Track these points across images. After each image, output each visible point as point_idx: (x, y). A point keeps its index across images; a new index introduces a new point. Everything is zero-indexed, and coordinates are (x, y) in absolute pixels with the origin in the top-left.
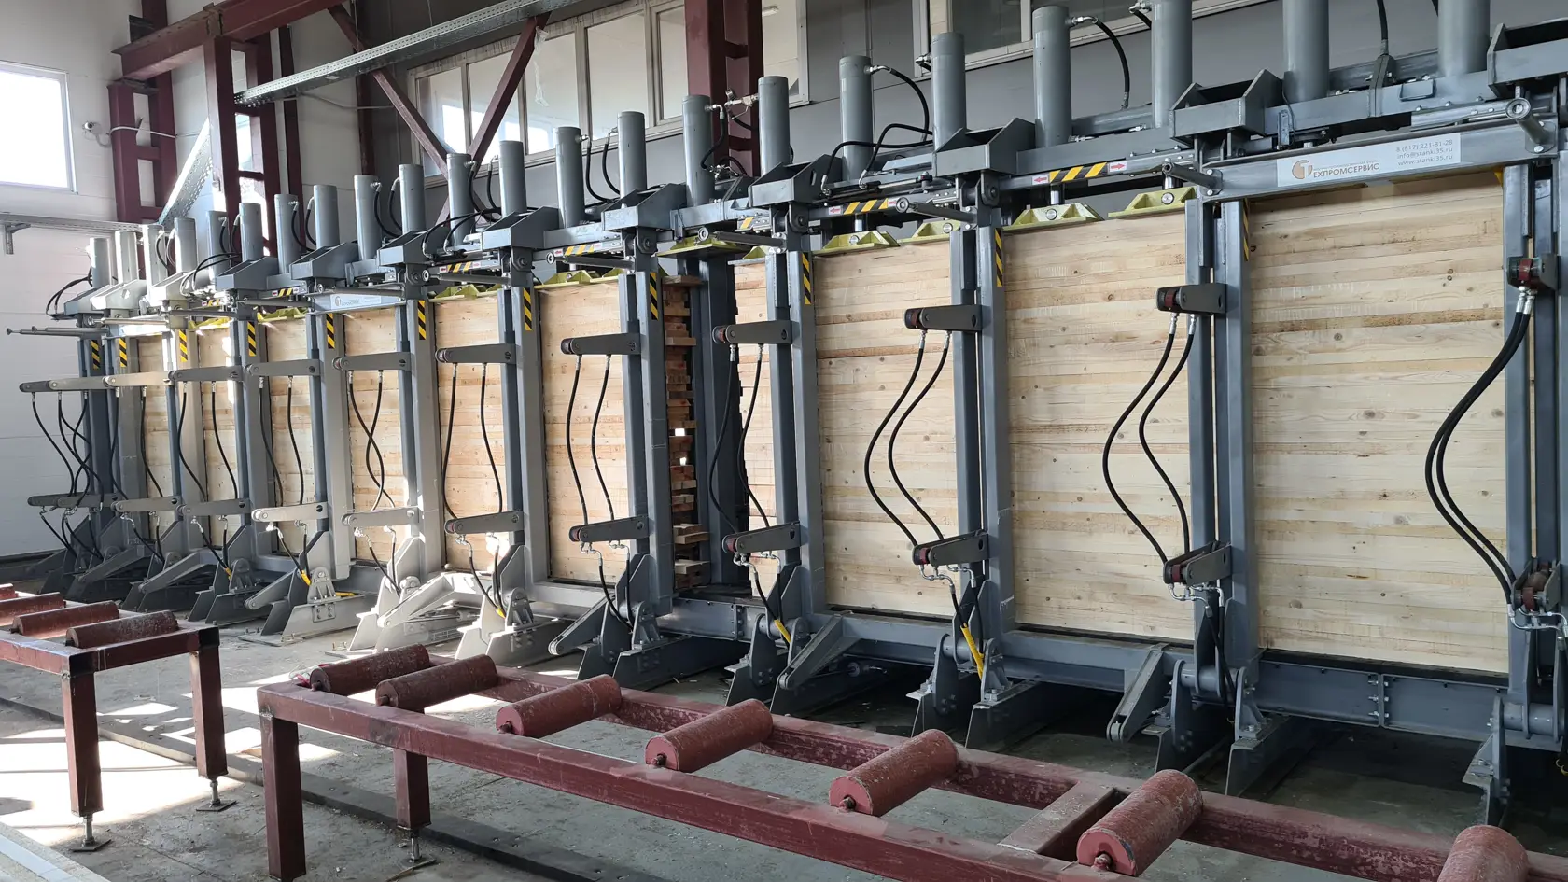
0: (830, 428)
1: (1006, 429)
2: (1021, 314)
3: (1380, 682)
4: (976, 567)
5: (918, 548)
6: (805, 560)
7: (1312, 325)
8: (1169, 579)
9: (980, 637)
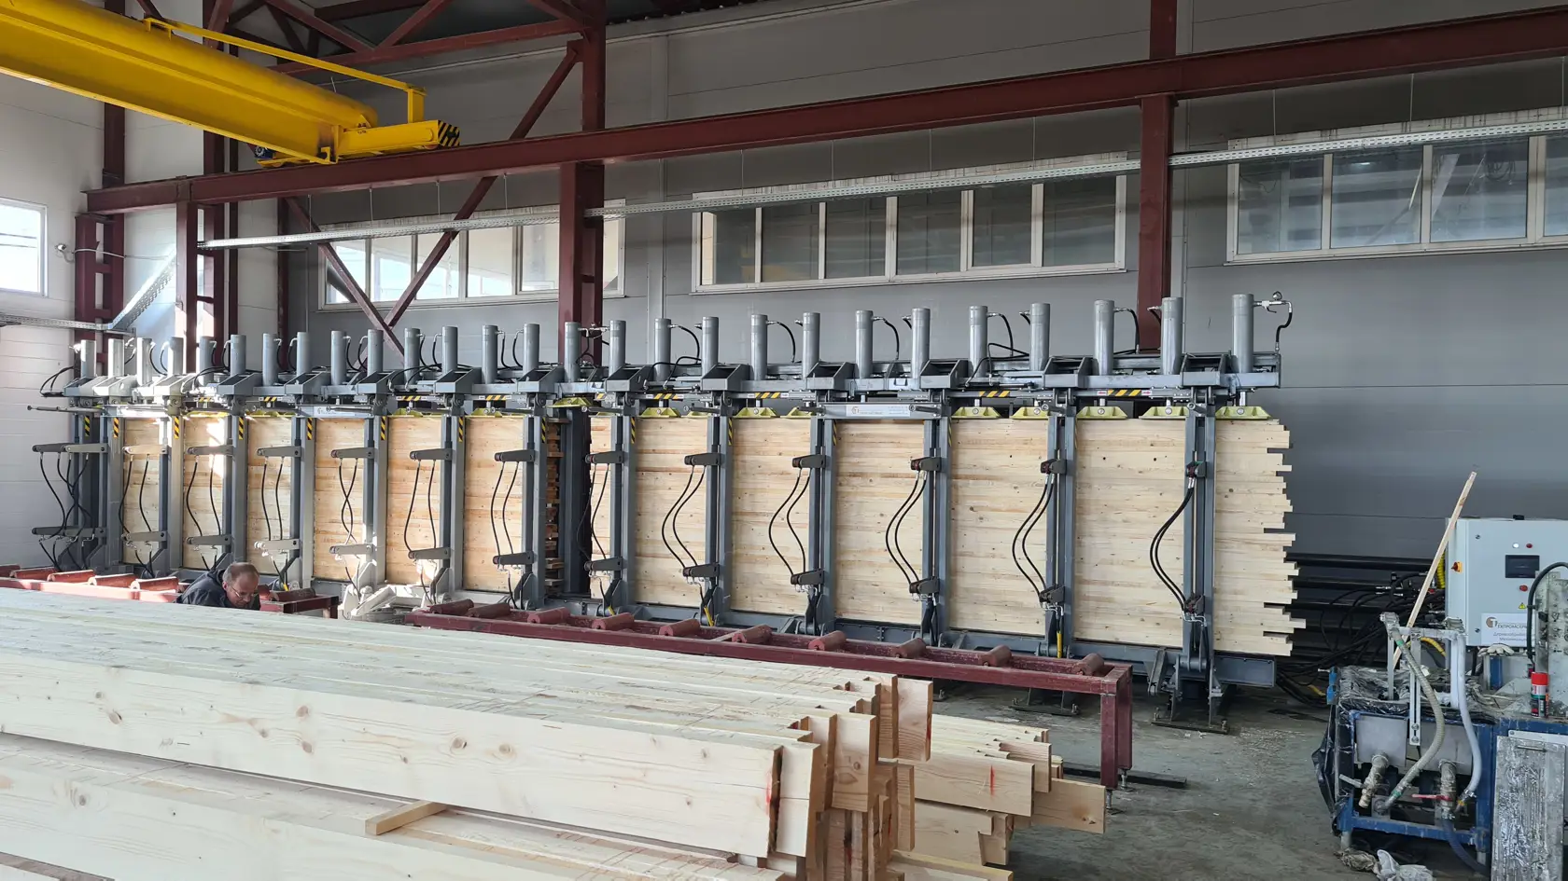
0: (640, 508)
1: (731, 513)
2: (740, 458)
3: (880, 631)
4: (713, 579)
5: (685, 568)
6: (625, 578)
7: (861, 475)
8: (793, 583)
9: (712, 613)
